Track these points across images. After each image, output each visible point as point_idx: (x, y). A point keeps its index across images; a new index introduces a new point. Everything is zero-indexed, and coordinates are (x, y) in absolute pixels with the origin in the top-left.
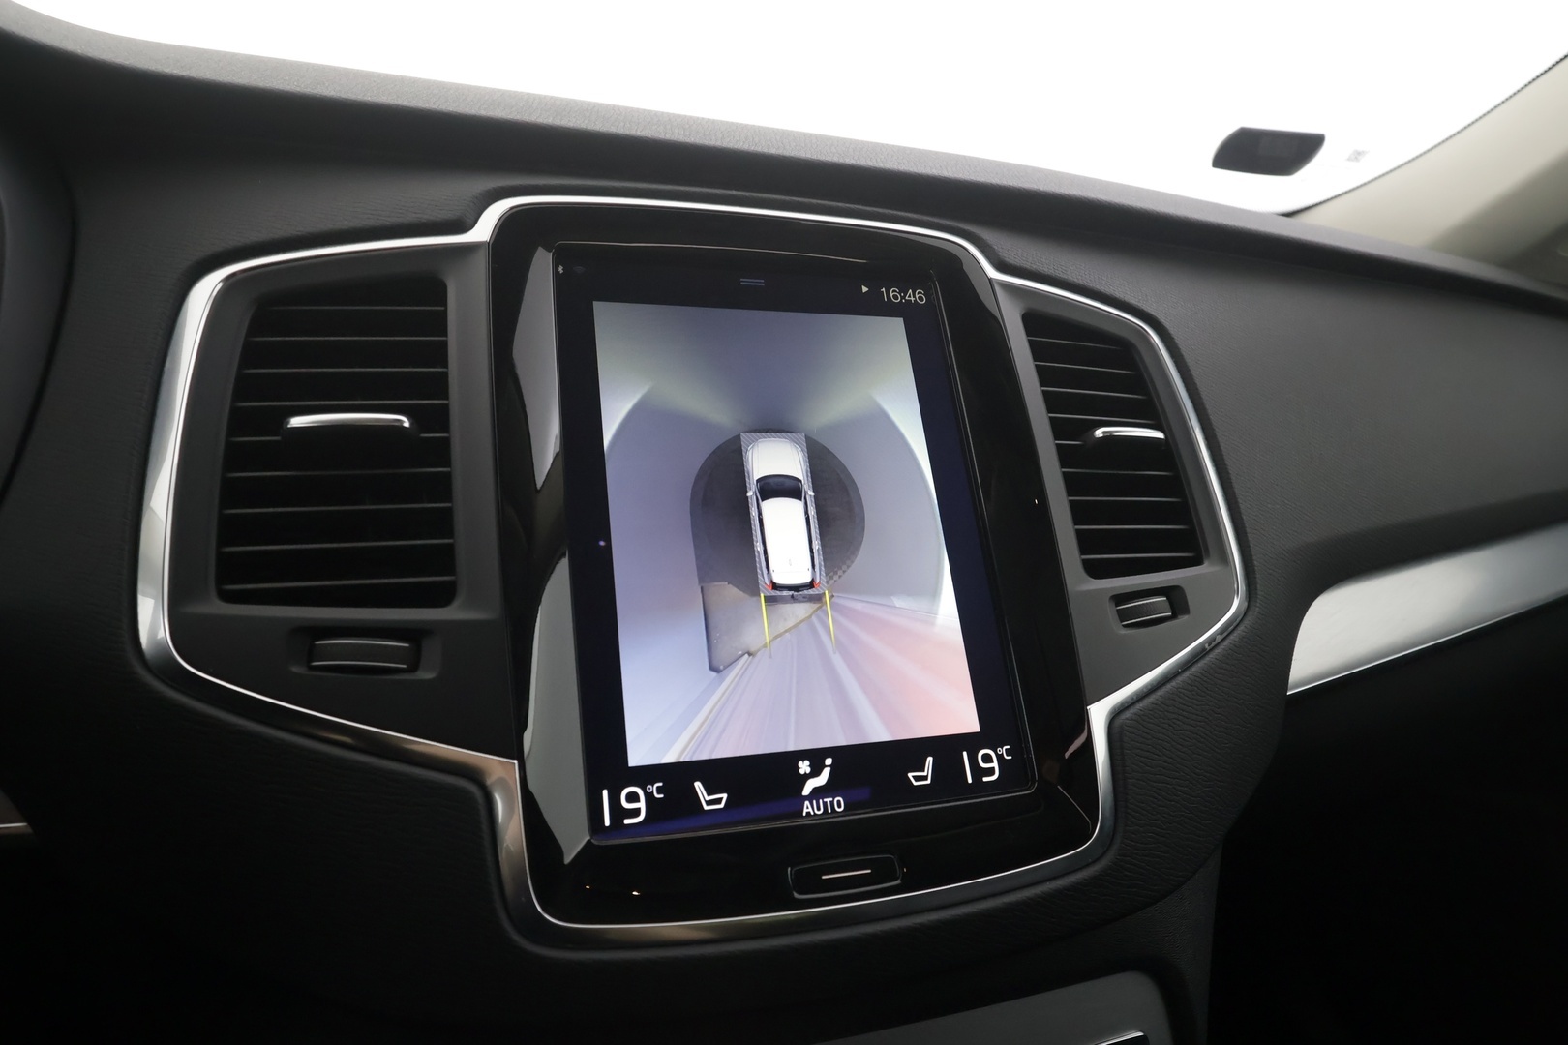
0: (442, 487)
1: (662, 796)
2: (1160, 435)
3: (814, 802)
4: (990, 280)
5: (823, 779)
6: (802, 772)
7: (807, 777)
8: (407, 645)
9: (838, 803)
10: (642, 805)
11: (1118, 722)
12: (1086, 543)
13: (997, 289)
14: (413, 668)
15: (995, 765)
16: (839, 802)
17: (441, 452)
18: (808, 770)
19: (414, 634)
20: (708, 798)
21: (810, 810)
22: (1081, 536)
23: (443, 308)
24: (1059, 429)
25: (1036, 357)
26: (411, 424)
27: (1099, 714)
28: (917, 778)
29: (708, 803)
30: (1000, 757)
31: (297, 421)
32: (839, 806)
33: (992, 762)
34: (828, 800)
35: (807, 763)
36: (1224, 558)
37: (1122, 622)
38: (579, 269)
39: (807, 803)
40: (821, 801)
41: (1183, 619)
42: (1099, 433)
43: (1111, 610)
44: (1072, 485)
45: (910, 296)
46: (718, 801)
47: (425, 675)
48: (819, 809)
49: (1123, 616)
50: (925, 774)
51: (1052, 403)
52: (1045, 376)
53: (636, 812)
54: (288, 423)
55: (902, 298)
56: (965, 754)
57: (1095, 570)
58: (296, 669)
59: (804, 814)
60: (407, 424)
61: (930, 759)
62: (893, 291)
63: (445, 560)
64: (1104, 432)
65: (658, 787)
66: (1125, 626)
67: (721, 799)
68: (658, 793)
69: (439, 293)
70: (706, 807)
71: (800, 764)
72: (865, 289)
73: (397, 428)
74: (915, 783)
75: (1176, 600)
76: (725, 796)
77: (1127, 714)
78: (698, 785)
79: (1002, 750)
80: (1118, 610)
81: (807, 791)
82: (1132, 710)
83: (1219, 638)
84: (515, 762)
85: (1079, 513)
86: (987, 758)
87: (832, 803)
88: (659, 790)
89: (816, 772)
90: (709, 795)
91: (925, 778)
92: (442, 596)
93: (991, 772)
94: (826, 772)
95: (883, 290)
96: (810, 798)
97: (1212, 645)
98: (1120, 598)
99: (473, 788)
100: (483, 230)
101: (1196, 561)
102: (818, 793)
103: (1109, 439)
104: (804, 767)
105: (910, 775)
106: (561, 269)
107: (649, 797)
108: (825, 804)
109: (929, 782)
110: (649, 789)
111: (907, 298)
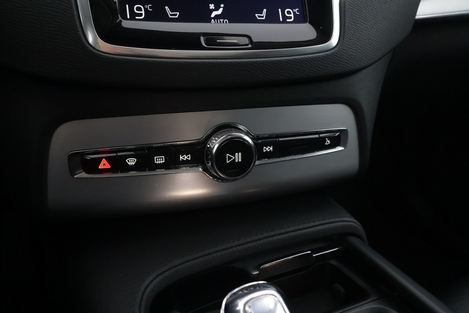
3: (216, 20)
5: (220, 12)
6: (211, 8)
7: (213, 10)
10: (143, 12)
15: (292, 15)
16: (226, 21)
18: (214, 8)
20: (171, 13)
21: (214, 23)
28: (259, 17)
29: (171, 15)
30: (294, 13)
33: (291, 14)
34: (222, 20)
35: (210, 5)
39: (213, 20)
40: (219, 20)
46: (176, 15)
48: (218, 23)
50: (263, 15)
53: (141, 15)
56: (280, 10)
61: (265, 10)
65: (149, 6)
68: (149, 9)
70: (170, 17)
74: (258, 18)
76: (178, 13)
78: (167, 7)
79: (296, 10)
81: (213, 15)
86: (289, 13)
89: (217, 9)
91: (263, 17)
93: (290, 18)
94: (221, 9)
96: (214, 18)
102: (217, 17)
104: (212, 6)
105: (256, 15)
107: (146, 9)
110: (146, 6)
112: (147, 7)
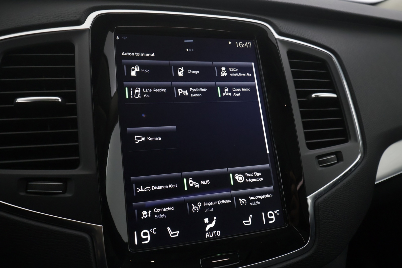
0: (74, 123)
1: (156, 233)
2: (334, 95)
3: (210, 233)
4: (276, 39)
5: (212, 225)
6: (206, 222)
7: (207, 224)
8: (62, 184)
10: (148, 236)
11: (317, 202)
12: (308, 136)
13: (279, 43)
14: (64, 192)
15: (273, 217)
16: (218, 233)
17: (73, 110)
18: (208, 222)
19: (65, 180)
20: (172, 233)
21: (208, 236)
22: (306, 134)
23: (73, 54)
24: (299, 94)
25: (292, 67)
26: (62, 100)
27: (309, 199)
28: (246, 223)
29: (172, 235)
30: (275, 214)
31: (20, 100)
32: (219, 234)
34: (215, 232)
35: (207, 219)
36: (356, 139)
37: (319, 165)
38: (125, 38)
39: (207, 233)
40: (212, 232)
41: (341, 163)
42: (313, 96)
43: (316, 161)
44: (303, 115)
45: (246, 45)
46: (176, 234)
47: (67, 195)
48: (211, 235)
49: (320, 163)
50: (249, 221)
51: (297, 84)
52: (294, 75)
53: (146, 239)
54: (16, 100)
55: (244, 46)
56: (263, 213)
57: (311, 146)
58: (22, 194)
59: (206, 237)
60: (60, 100)
61: (251, 216)
62: (241, 43)
63: (75, 151)
64: (315, 95)
65: (154, 230)
66: (321, 167)
67: (177, 233)
68: (154, 232)
69: (71, 48)
70: (172, 236)
71: (205, 219)
72: (230, 43)
73: (56, 102)
74: (245, 225)
75: (339, 156)
76: (178, 232)
78: (168, 228)
79: (276, 212)
80: (318, 161)
81: (207, 229)
82: (322, 198)
83: (353, 169)
84: (102, 226)
85: (306, 125)
86: (271, 215)
87: (216, 233)
88: (155, 231)
89: (210, 222)
90: (172, 232)
91: (249, 223)
92: (74, 165)
93: (272, 219)
94: (214, 222)
95: (237, 43)
96: (208, 231)
97: (351, 172)
98: (319, 157)
99: (86, 236)
100: (87, 24)
101: (346, 141)
102: (211, 230)
103: (317, 97)
104: (206, 220)
105: (244, 222)
106: (118, 38)
107: (151, 233)
108: (214, 233)
109: (250, 224)
110: (151, 230)
111: (245, 46)
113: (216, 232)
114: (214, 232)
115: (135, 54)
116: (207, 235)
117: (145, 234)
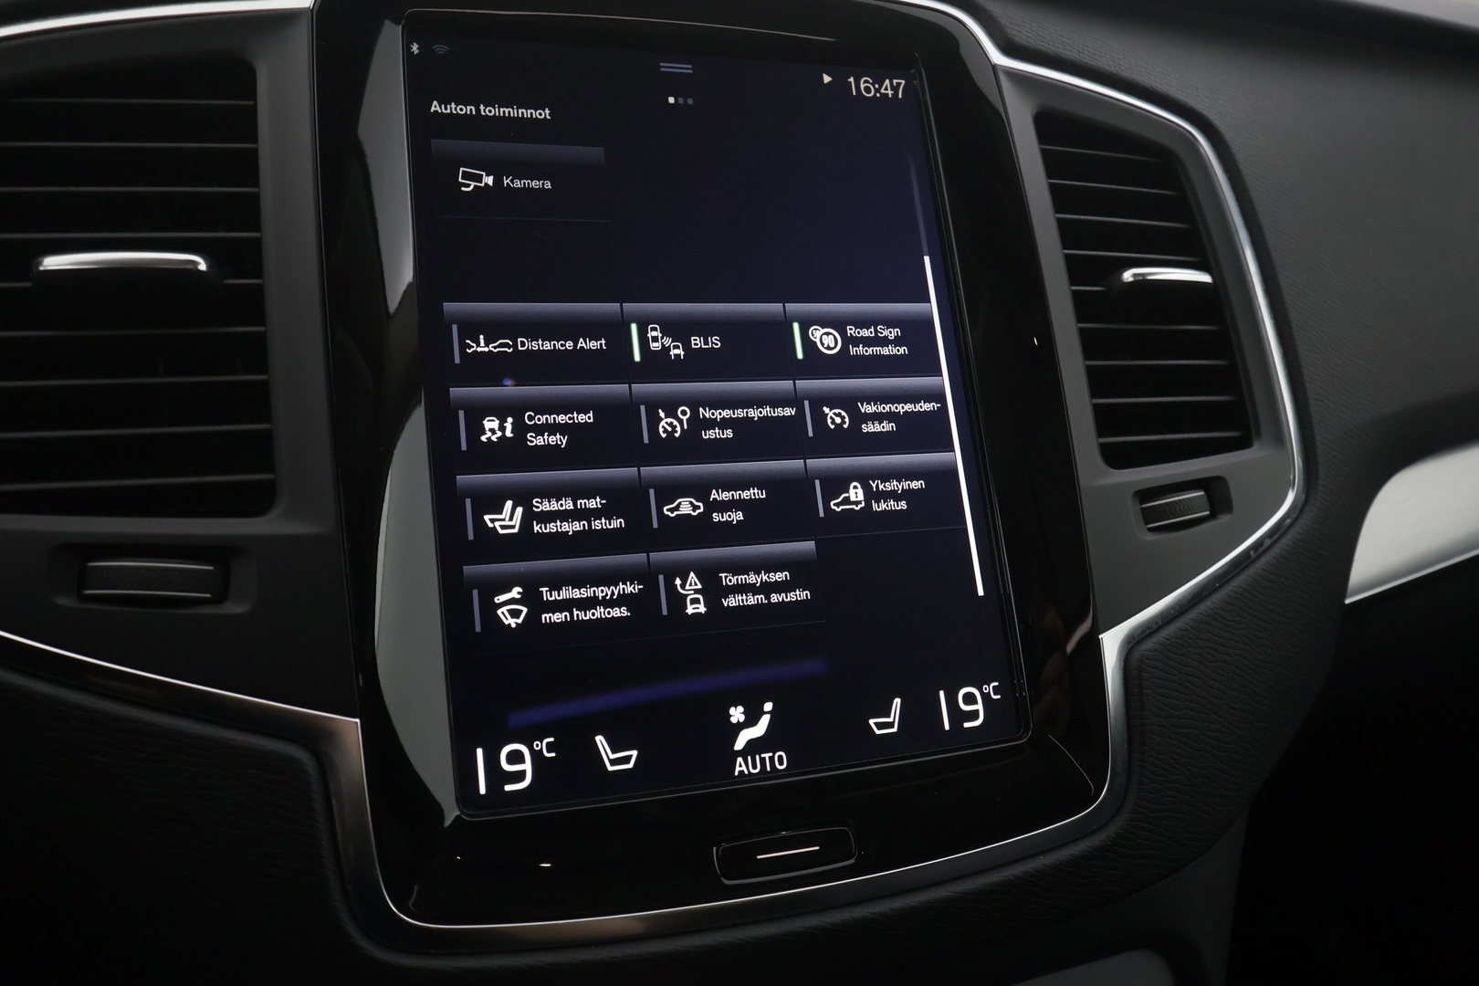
0: (255, 353)
1: (553, 755)
2: (1205, 278)
3: (749, 758)
4: (994, 67)
5: (760, 729)
6: (734, 720)
7: (741, 726)
8: (211, 568)
9: (781, 760)
10: (527, 766)
11: (1136, 655)
12: (1106, 421)
13: (1003, 80)
14: (219, 598)
15: (979, 707)
16: (780, 758)
17: (252, 305)
18: (742, 719)
19: (221, 553)
20: (612, 756)
21: (744, 768)
22: (1099, 411)
23: (251, 103)
24: (1076, 270)
25: (1050, 173)
26: (209, 266)
27: (1112, 643)
28: (880, 726)
29: (613, 762)
30: (986, 697)
31: (53, 262)
32: (781, 763)
33: (976, 703)
34: (767, 756)
35: (740, 709)
36: (1280, 437)
37: (1146, 524)
38: (441, 49)
39: (740, 760)
40: (757, 757)
41: (1224, 519)
42: (1128, 276)
43: (1132, 510)
44: (1091, 345)
45: (886, 89)
46: (626, 760)
47: (233, 608)
48: (755, 767)
49: (1148, 516)
50: (891, 720)
51: (1069, 234)
52: (1061, 199)
53: (520, 776)
54: (40, 263)
55: (877, 91)
56: (942, 693)
57: (1116, 457)
58: (65, 601)
59: (736, 774)
60: (203, 267)
61: (897, 701)
62: (866, 82)
63: (260, 451)
64: (1135, 275)
65: (547, 743)
66: (1151, 530)
67: (631, 756)
68: (548, 752)
69: (244, 82)
70: (610, 768)
71: (732, 710)
72: (827, 79)
73: (189, 271)
74: (878, 732)
75: (1217, 494)
76: (634, 753)
77: (1148, 645)
78: (600, 739)
79: (989, 688)
80: (1143, 509)
81: (740, 744)
82: (1156, 639)
83: (1268, 542)
84: (358, 720)
85: (1099, 382)
86: (970, 699)
87: (772, 759)
88: (550, 747)
89: (751, 721)
90: (613, 753)
91: (891, 725)
92: (256, 501)
93: (974, 715)
94: (765, 720)
95: (852, 79)
96: (743, 753)
97: (1259, 552)
98: (1145, 494)
99: (302, 755)
101: (1243, 443)
102: (754, 747)
103: (1142, 284)
104: (737, 714)
105: (872, 722)
106: (415, 48)
107: (536, 756)
108: (763, 760)
109: (895, 730)
110: (537, 746)
111: (882, 91)
112: (539, 748)
113: (771, 754)
114: (763, 756)
115: (478, 110)
116: (740, 766)
117: (516, 757)
